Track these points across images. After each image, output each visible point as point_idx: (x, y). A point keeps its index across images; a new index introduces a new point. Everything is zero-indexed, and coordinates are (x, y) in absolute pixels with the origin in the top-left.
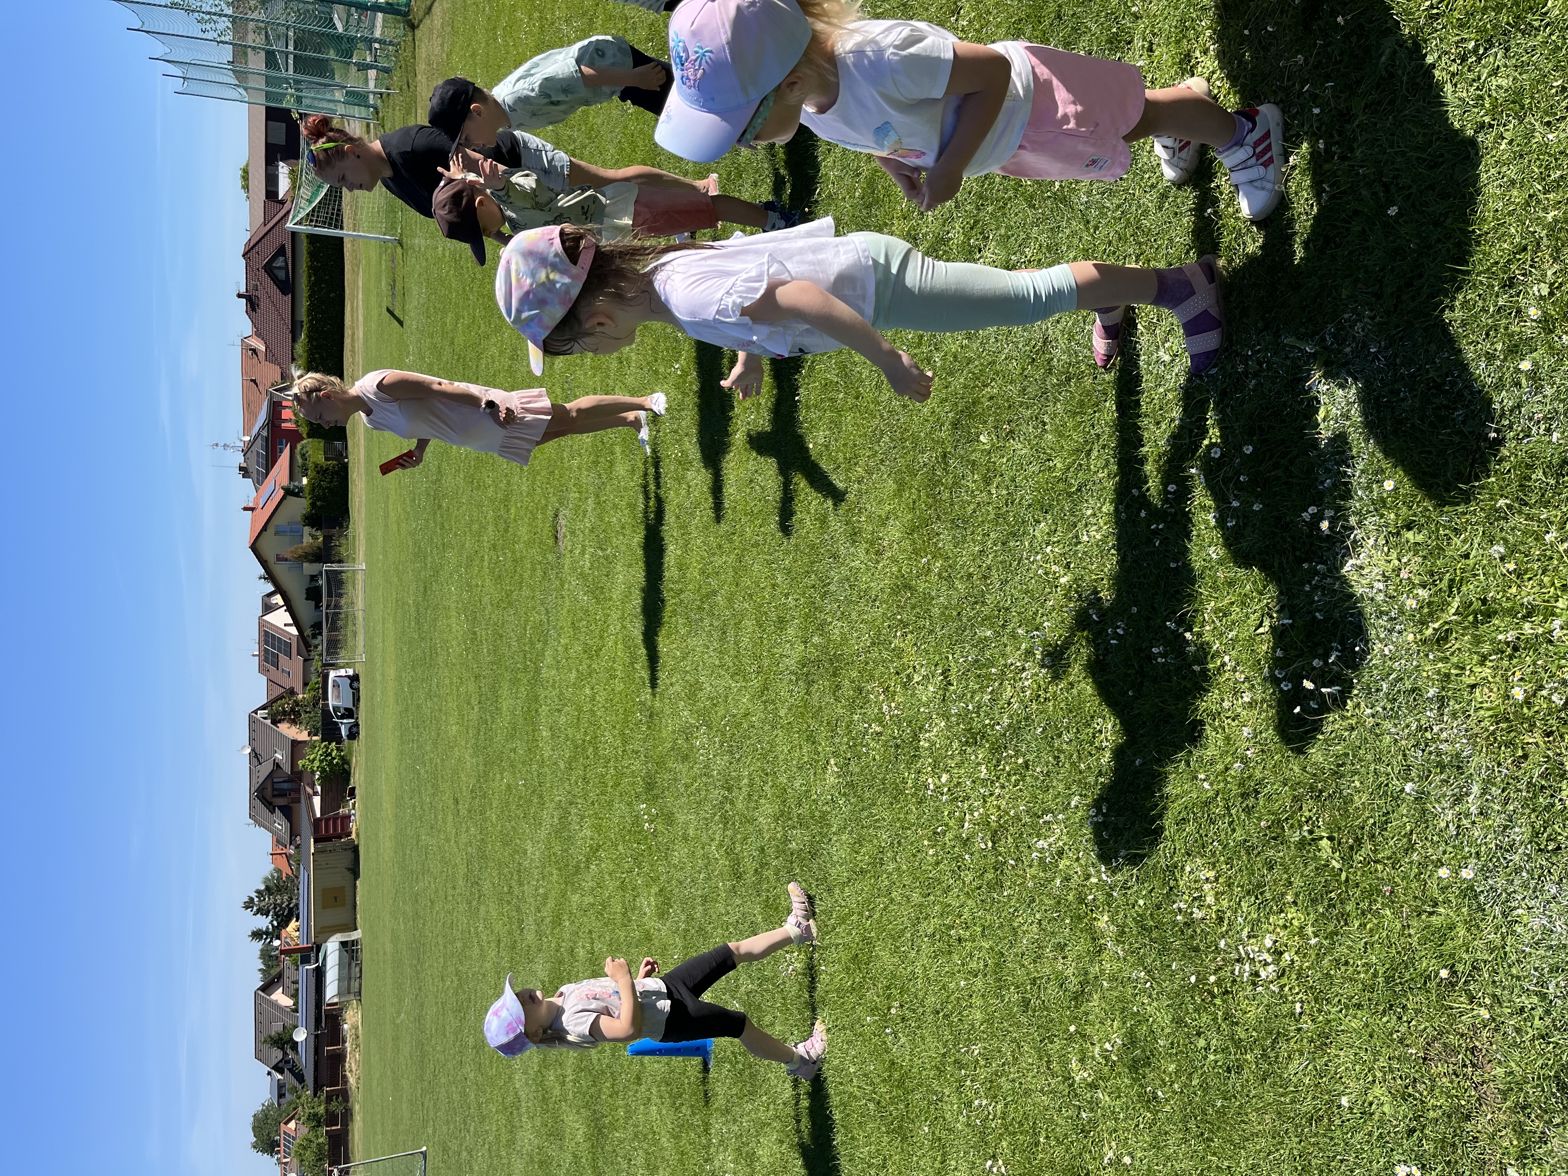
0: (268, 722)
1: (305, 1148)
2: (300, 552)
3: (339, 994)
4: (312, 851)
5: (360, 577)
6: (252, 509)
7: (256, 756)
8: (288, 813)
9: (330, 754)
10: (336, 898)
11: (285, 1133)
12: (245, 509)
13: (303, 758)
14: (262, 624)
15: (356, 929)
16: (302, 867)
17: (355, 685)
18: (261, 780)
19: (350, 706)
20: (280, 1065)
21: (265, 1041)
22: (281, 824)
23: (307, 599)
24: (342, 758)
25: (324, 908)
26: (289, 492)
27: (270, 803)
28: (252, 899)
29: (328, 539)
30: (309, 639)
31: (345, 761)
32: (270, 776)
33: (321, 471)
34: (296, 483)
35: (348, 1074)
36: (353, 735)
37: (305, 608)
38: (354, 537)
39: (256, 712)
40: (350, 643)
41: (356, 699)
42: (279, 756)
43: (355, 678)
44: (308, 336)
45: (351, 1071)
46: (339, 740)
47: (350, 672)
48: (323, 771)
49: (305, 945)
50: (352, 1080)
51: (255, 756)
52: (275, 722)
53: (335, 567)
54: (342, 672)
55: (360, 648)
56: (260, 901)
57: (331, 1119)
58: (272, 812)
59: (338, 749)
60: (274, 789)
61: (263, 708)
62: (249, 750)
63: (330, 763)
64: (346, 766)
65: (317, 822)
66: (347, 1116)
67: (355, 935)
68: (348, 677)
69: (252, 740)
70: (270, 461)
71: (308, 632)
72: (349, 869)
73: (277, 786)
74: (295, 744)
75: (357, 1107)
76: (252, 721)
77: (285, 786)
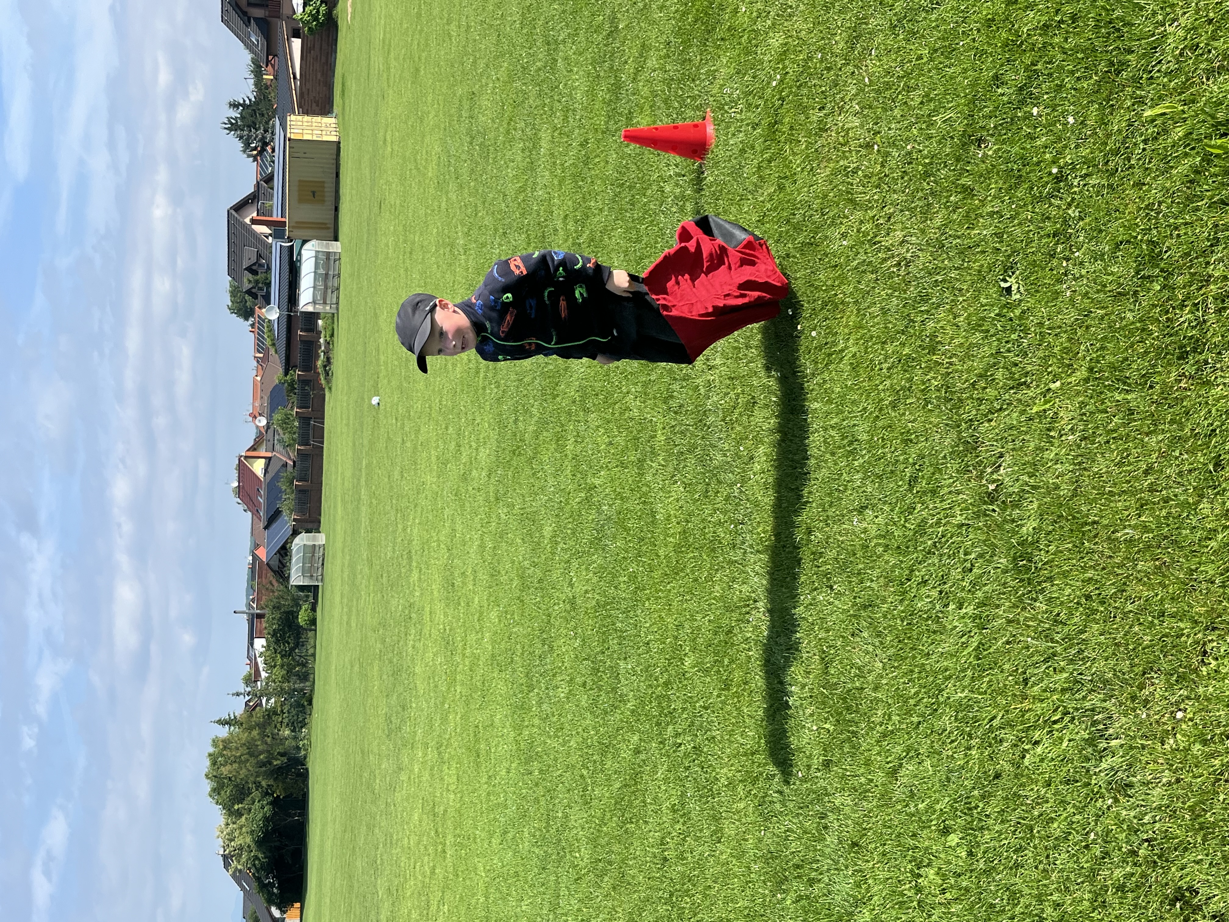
3: (314, 302)
8: (265, 33)
10: (314, 193)
11: (259, 317)
15: (336, 239)
16: (277, 121)
20: (254, 290)
25: (301, 200)
49: (279, 219)
58: (247, 23)
67: (335, 247)
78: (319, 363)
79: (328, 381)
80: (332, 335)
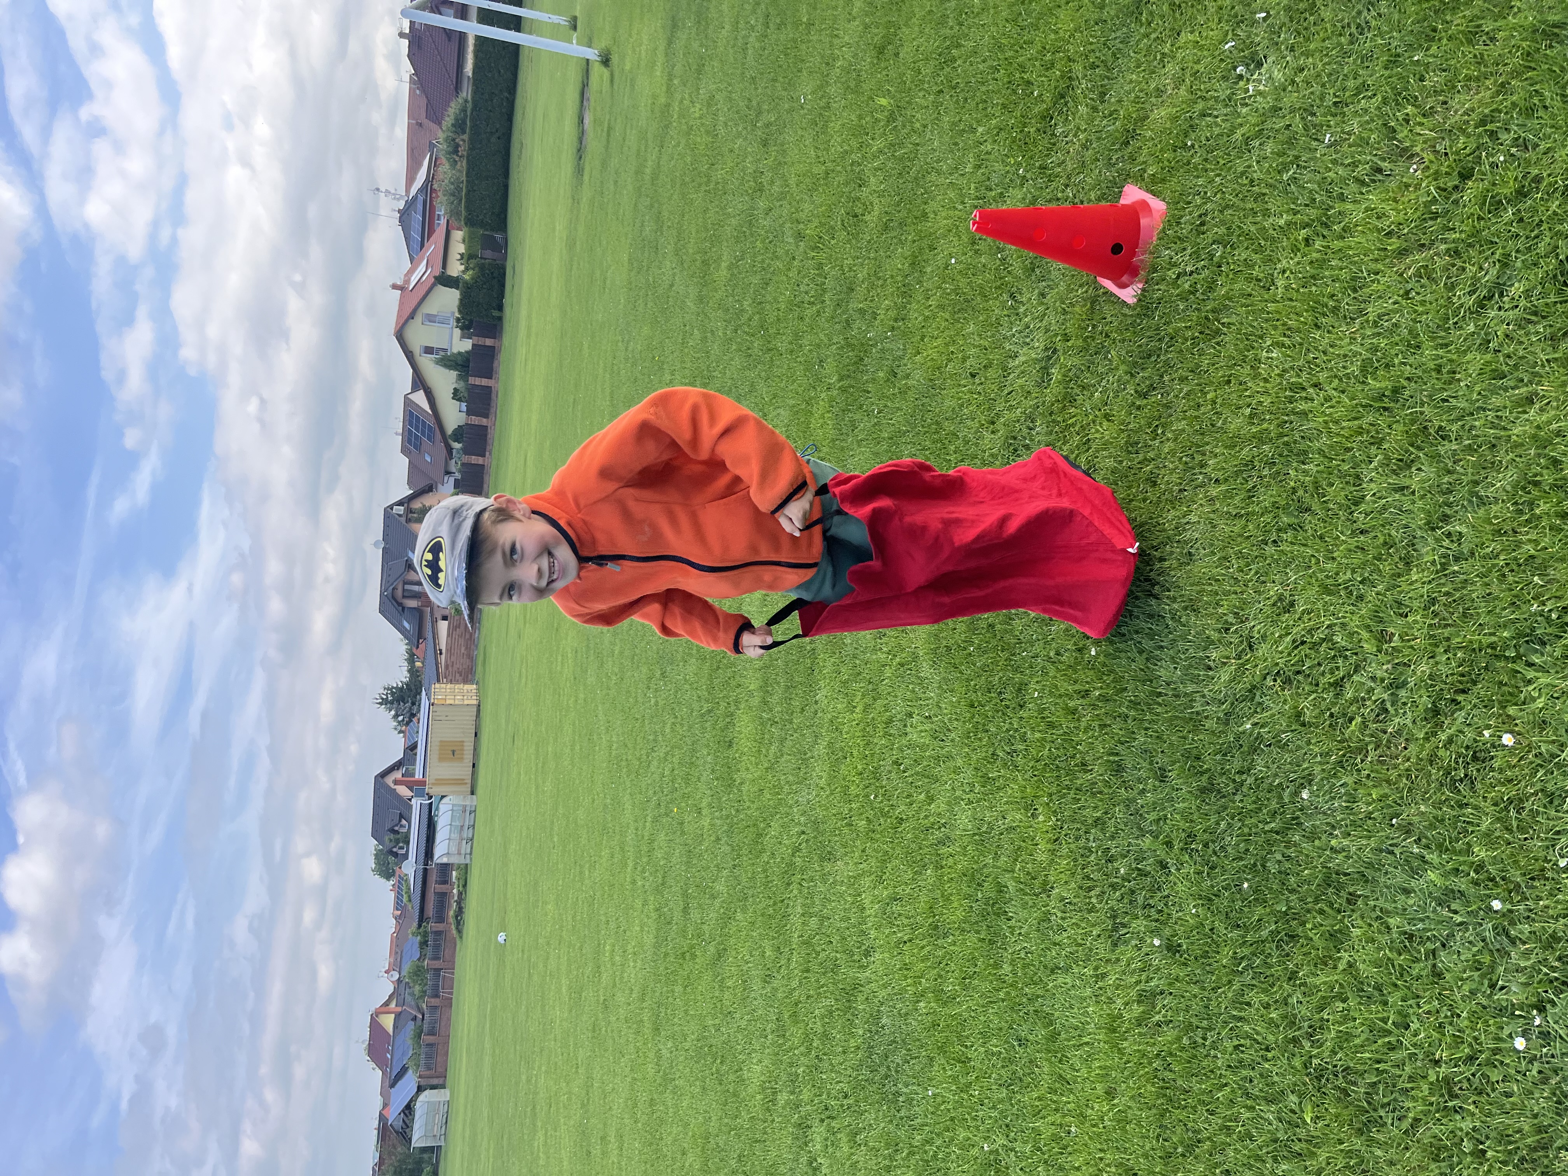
0: (403, 519)
3: (449, 854)
6: (401, 288)
8: (417, 615)
10: (453, 752)
12: (395, 287)
14: (408, 402)
15: (472, 793)
18: (392, 579)
20: (395, 850)
22: (409, 625)
25: (441, 759)
26: (440, 279)
27: (400, 604)
32: (402, 577)
39: (391, 507)
49: (421, 778)
51: (388, 552)
52: (408, 521)
58: (401, 613)
60: (404, 590)
61: (400, 503)
62: (382, 546)
67: (472, 800)
69: (385, 536)
71: (451, 433)
73: (407, 587)
76: (387, 516)
78: (451, 913)
79: (460, 932)
80: (465, 886)
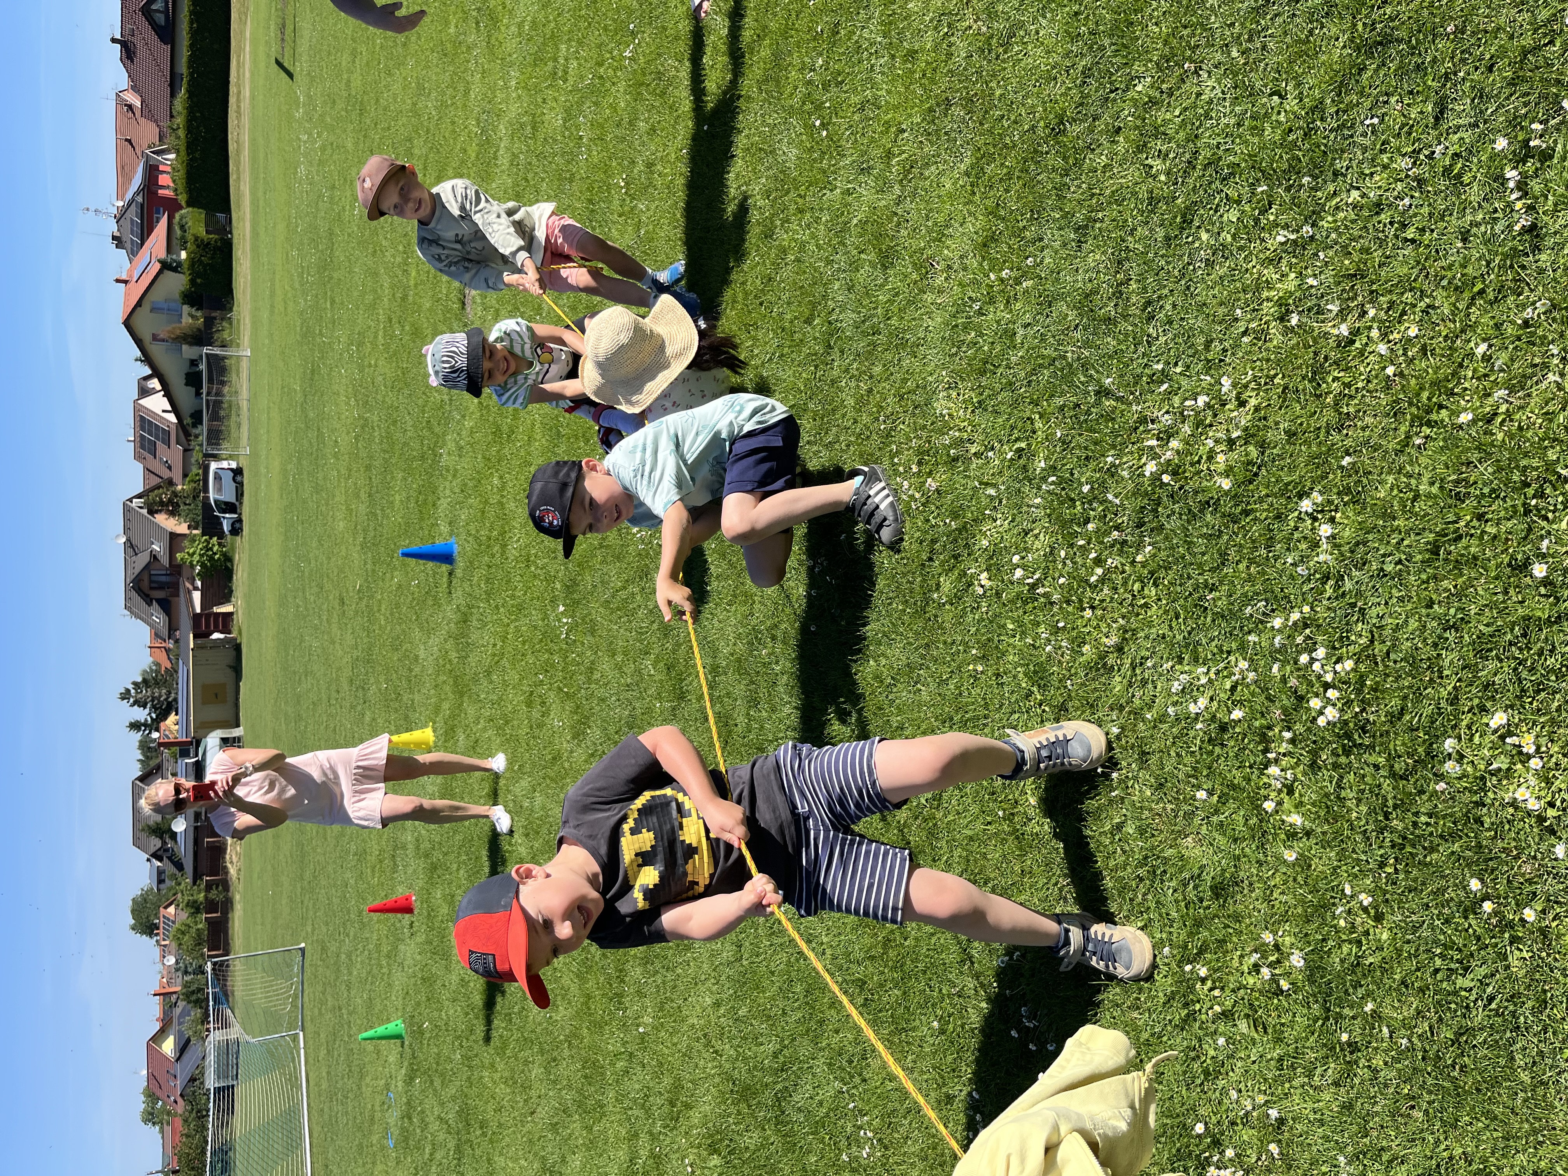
0: (145, 511)
1: (183, 933)
2: (178, 332)
4: (192, 646)
5: (244, 364)
6: (125, 282)
7: (132, 546)
8: (166, 606)
9: (211, 549)
10: (216, 695)
11: (164, 917)
12: (118, 281)
13: (182, 550)
14: (137, 408)
15: (238, 726)
16: (181, 662)
17: (239, 478)
18: (137, 571)
19: (233, 500)
20: (159, 853)
21: (143, 830)
22: (159, 618)
23: (187, 384)
24: (224, 555)
25: (204, 703)
26: (165, 266)
27: (148, 596)
28: (128, 691)
29: (209, 322)
30: (190, 429)
31: (228, 559)
32: (147, 567)
33: (201, 245)
34: (174, 257)
35: (229, 865)
36: (236, 530)
37: (184, 394)
38: (239, 321)
39: (130, 500)
40: (234, 434)
41: (240, 494)
42: (156, 547)
43: (238, 472)
44: (188, 91)
45: (231, 862)
46: (221, 535)
47: (234, 465)
48: (203, 565)
49: (184, 739)
50: (232, 871)
51: (130, 545)
52: (151, 512)
53: (217, 351)
54: (225, 464)
55: (244, 440)
56: (137, 693)
57: (211, 906)
58: (150, 604)
59: (220, 544)
60: (151, 582)
61: (139, 496)
62: (124, 540)
63: (211, 558)
64: (229, 564)
65: (196, 618)
66: (227, 905)
67: (237, 732)
68: (232, 470)
69: (126, 530)
70: (145, 231)
71: (188, 421)
72: (230, 667)
73: (154, 578)
74: (174, 537)
75: (237, 897)
76: (127, 510)
77: (163, 579)
